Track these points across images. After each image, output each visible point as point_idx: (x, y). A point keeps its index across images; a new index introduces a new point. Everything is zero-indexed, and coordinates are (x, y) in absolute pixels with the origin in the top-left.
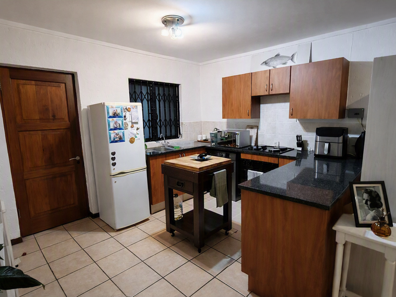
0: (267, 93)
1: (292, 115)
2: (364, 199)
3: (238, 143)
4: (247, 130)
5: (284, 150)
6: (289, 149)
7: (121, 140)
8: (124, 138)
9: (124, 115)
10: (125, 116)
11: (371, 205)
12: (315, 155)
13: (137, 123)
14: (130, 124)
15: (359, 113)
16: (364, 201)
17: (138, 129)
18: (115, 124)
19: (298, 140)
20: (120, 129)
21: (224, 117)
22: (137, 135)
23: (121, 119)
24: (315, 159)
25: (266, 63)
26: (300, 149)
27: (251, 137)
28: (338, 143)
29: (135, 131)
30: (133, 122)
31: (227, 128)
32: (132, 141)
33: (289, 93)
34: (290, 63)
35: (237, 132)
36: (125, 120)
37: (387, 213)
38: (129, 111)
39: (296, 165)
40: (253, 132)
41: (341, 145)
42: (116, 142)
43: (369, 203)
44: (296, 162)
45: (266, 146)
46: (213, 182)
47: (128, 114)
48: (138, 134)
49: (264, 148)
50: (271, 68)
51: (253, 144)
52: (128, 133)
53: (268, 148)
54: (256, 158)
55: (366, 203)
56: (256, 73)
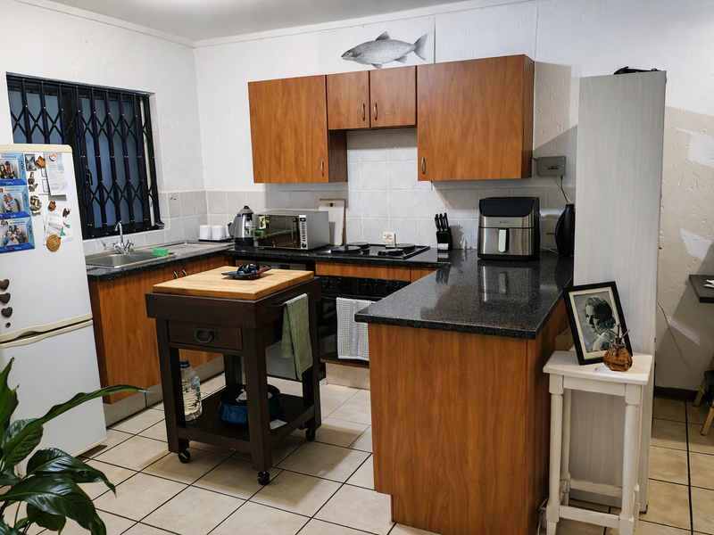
0: (365, 125)
1: (423, 174)
2: (587, 316)
3: (304, 241)
4: (321, 209)
5: (410, 250)
6: (419, 249)
7: (25, 243)
8: (32, 236)
9: (28, 177)
10: (31, 181)
11: (598, 324)
12: (480, 255)
13: (63, 197)
14: (45, 202)
15: (556, 167)
16: (588, 319)
17: (66, 213)
18: (7, 201)
19: (438, 226)
20: (21, 214)
21: (257, 180)
22: (66, 230)
23: (22, 188)
24: (480, 264)
25: (354, 54)
26: (445, 246)
27: (332, 226)
28: (523, 228)
29: (59, 219)
30: (53, 193)
31: (267, 207)
32: (53, 244)
33: (415, 126)
34: (413, 60)
35: (301, 216)
36: (32, 189)
37: (623, 333)
38: (41, 167)
39: (437, 280)
40: (336, 214)
41: (528, 233)
42: (11, 249)
43: (595, 321)
44: (438, 275)
45: (367, 246)
46: (285, 322)
47: (38, 175)
48: (67, 226)
49: (365, 247)
50: (371, 68)
51: (338, 242)
52: (41, 225)
53: (371, 248)
54: (351, 272)
55: (591, 322)
56: (335, 76)
